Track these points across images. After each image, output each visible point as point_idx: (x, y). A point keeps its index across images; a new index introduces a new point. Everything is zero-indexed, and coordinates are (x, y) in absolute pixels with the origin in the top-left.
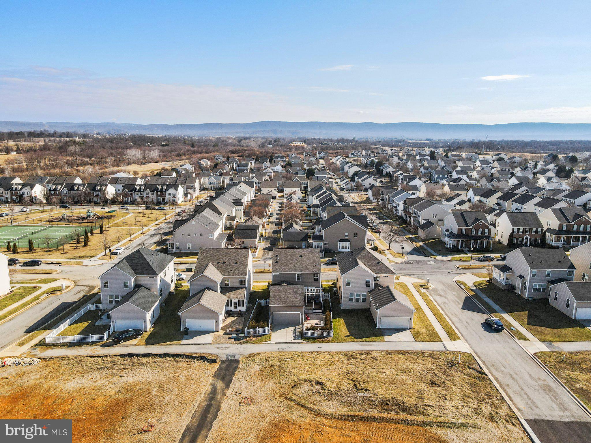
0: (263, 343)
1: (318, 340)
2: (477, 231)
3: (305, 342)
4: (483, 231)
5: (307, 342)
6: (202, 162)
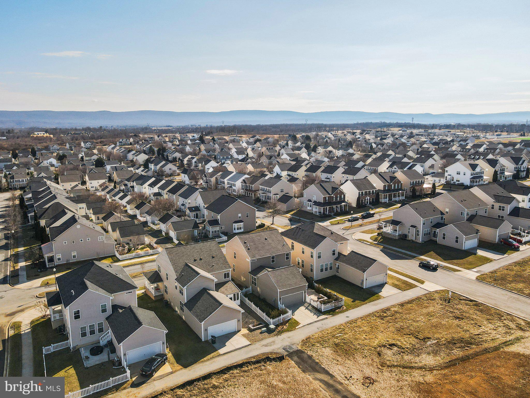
0: (297, 327)
1: (337, 311)
2: (336, 197)
3: (329, 316)
4: (340, 197)
5: (331, 316)
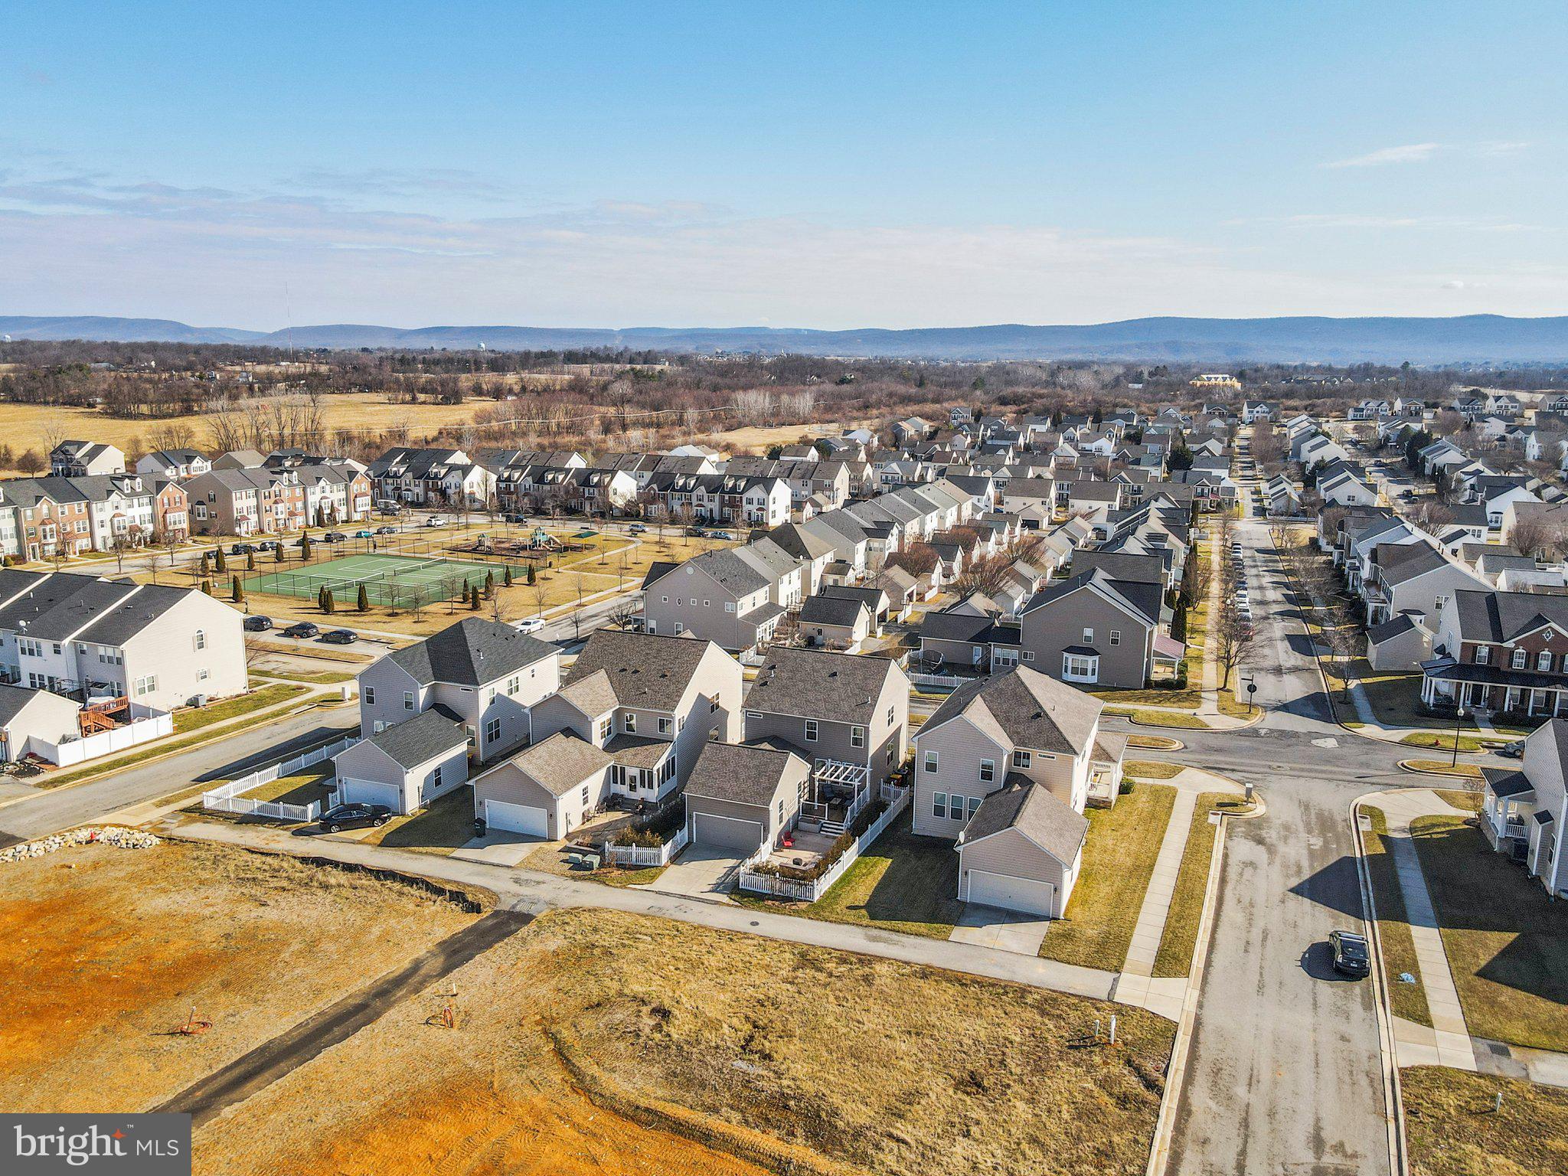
0: (630, 886)
1: (770, 903)
3: (732, 902)
5: (734, 903)
6: (904, 425)
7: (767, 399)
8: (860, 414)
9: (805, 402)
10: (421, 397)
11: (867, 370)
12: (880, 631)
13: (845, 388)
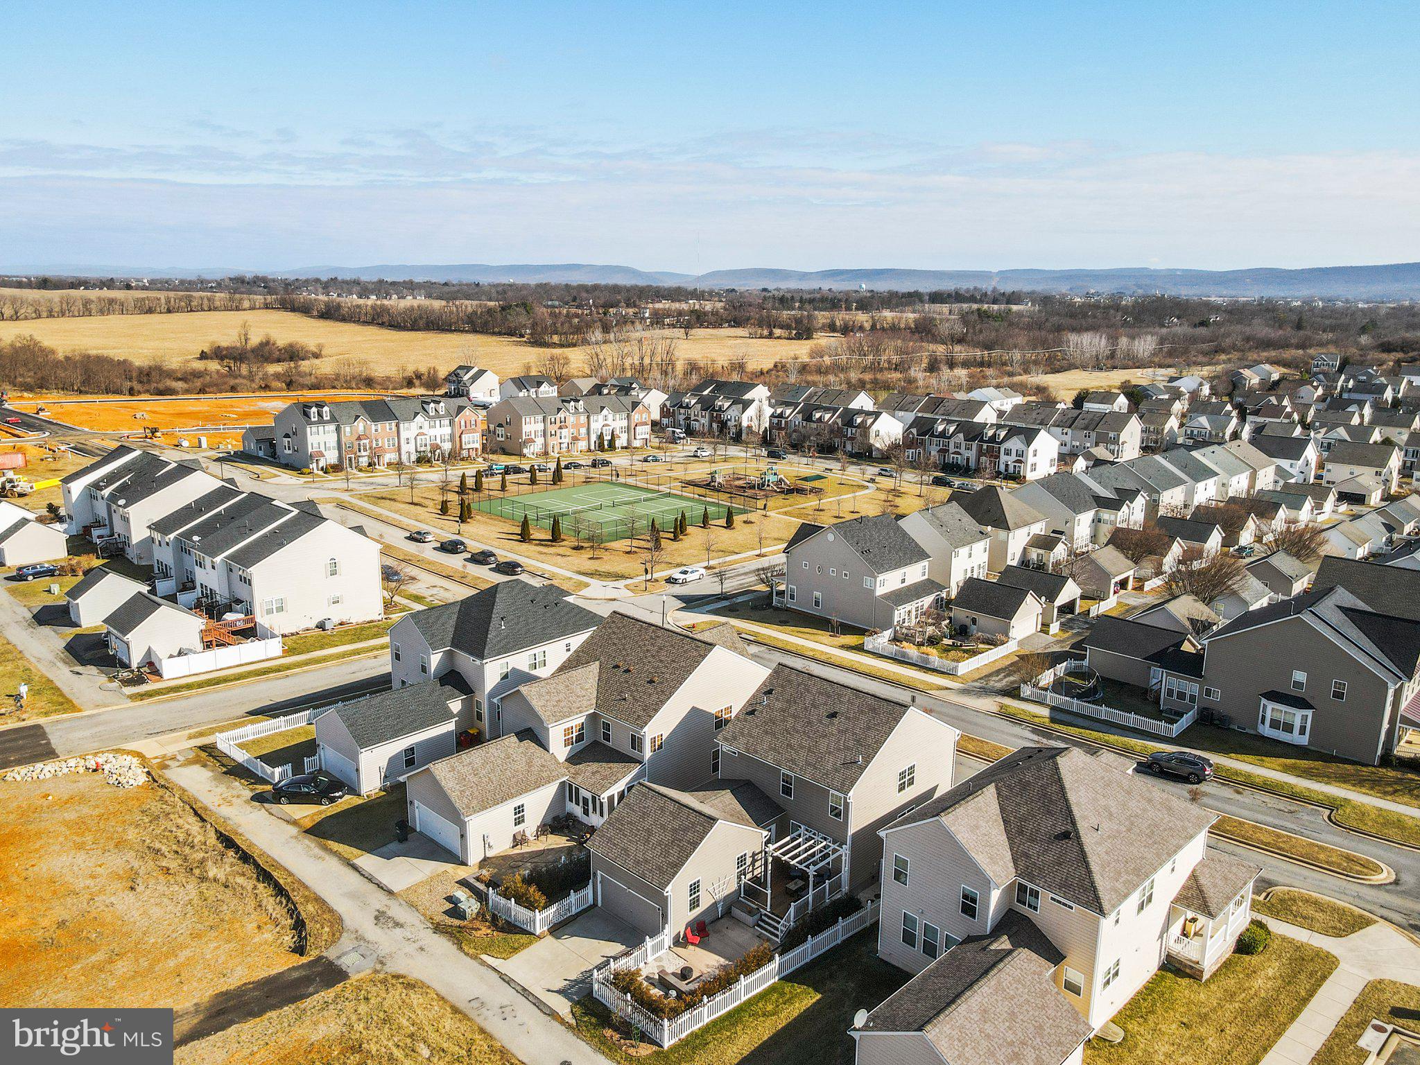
3: (569, 1018)
5: (572, 1022)
6: (1246, 373)
7: (1104, 342)
8: (1205, 360)
9: (1145, 345)
10: (777, 332)
11: (1237, 312)
12: (1055, 628)
13: (1202, 331)
